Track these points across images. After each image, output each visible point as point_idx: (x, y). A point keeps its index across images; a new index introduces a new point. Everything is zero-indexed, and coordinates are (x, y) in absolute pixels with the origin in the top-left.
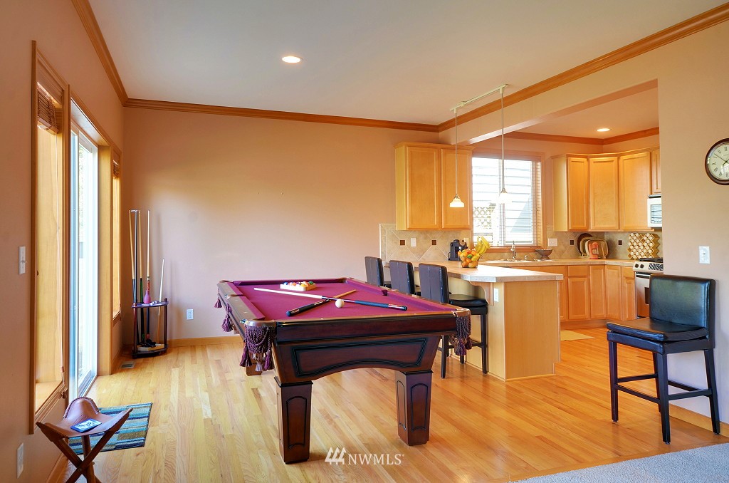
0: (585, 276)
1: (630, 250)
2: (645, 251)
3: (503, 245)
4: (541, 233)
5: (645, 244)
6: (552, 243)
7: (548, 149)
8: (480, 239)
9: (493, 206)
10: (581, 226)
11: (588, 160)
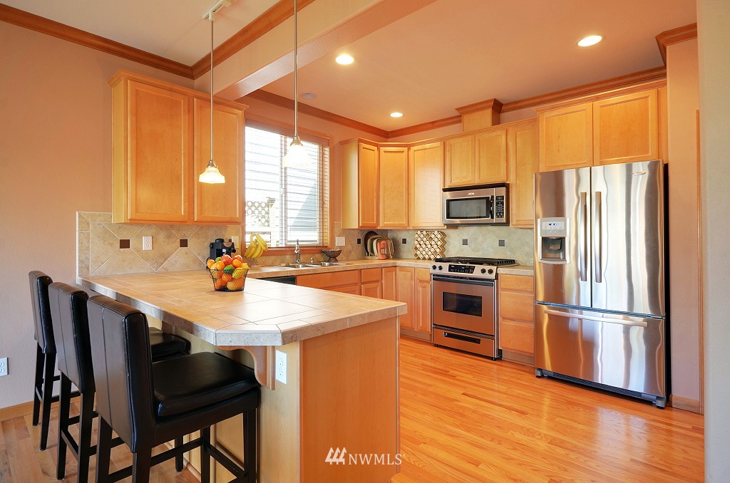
0: (377, 281)
1: (416, 248)
2: (432, 250)
3: (284, 246)
4: (328, 231)
5: (433, 243)
6: (340, 242)
7: (338, 132)
8: (254, 238)
9: (272, 201)
10: (371, 223)
11: (379, 149)
